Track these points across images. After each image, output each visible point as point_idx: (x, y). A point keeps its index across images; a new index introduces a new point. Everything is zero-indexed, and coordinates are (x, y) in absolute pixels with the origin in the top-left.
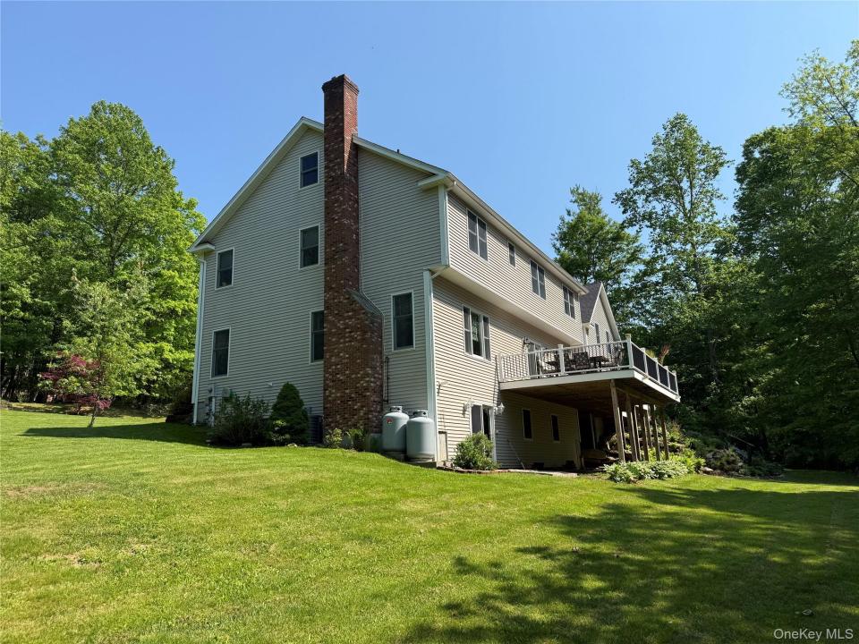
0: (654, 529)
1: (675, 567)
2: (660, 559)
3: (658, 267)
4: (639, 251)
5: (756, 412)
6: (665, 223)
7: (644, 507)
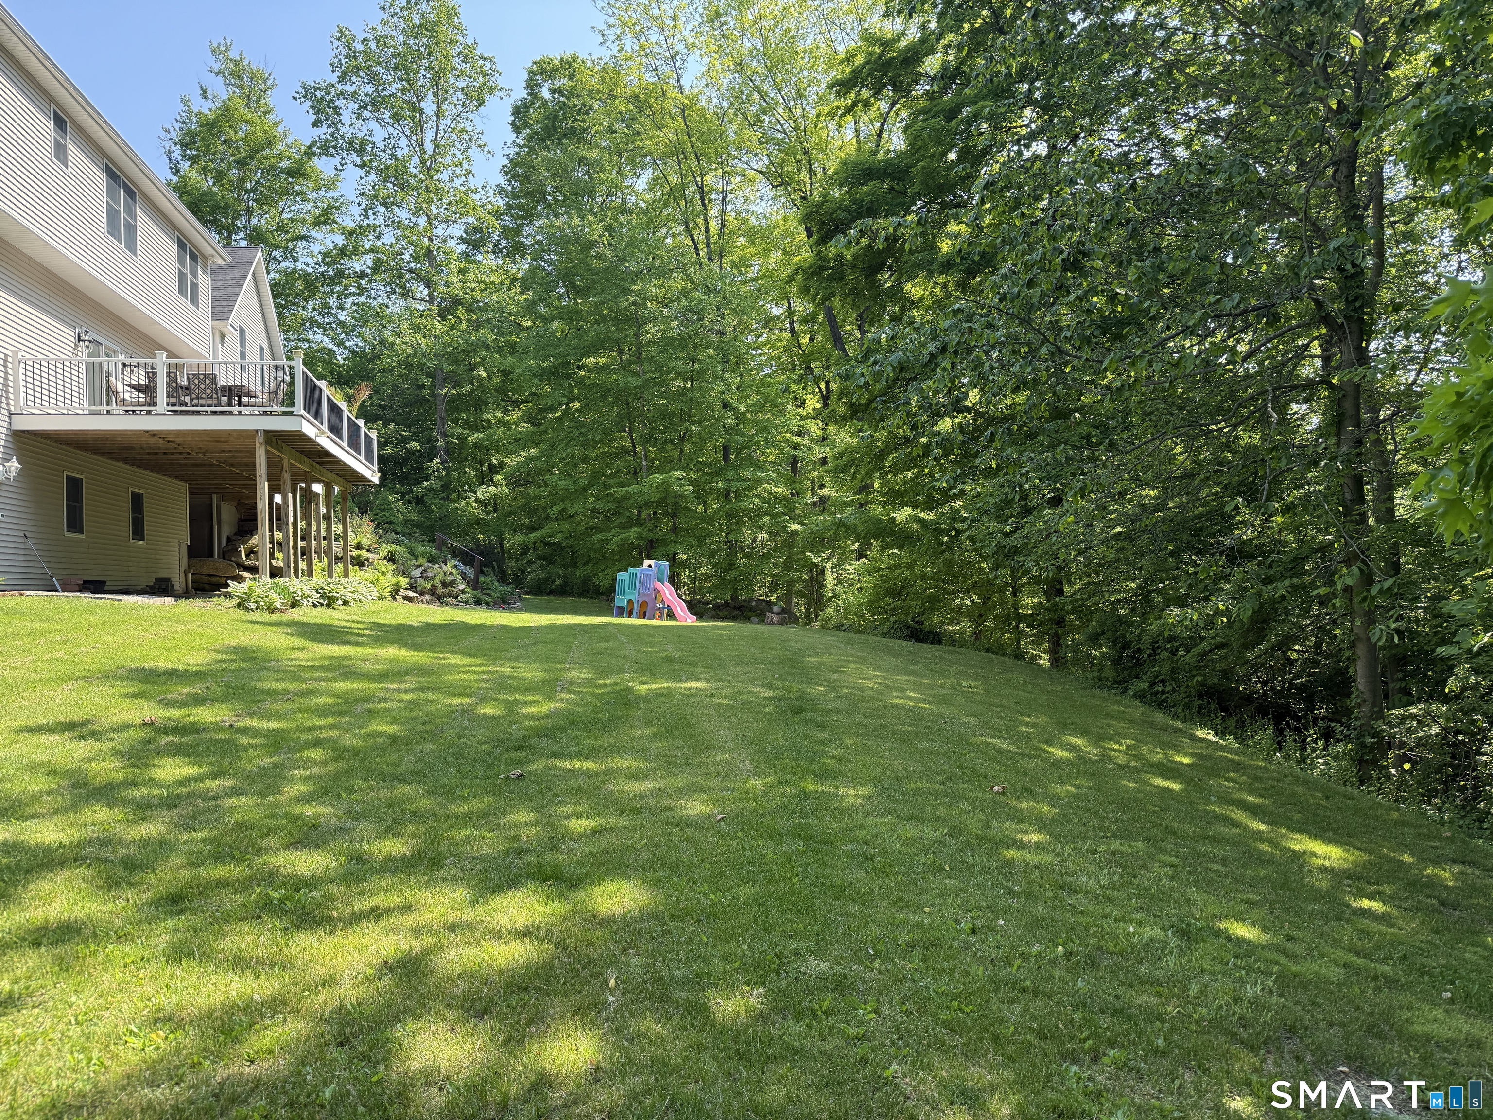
0: (304, 681)
1: (330, 734)
2: (308, 723)
3: (368, 245)
4: (337, 208)
5: (495, 511)
6: (387, 168)
7: (293, 649)
